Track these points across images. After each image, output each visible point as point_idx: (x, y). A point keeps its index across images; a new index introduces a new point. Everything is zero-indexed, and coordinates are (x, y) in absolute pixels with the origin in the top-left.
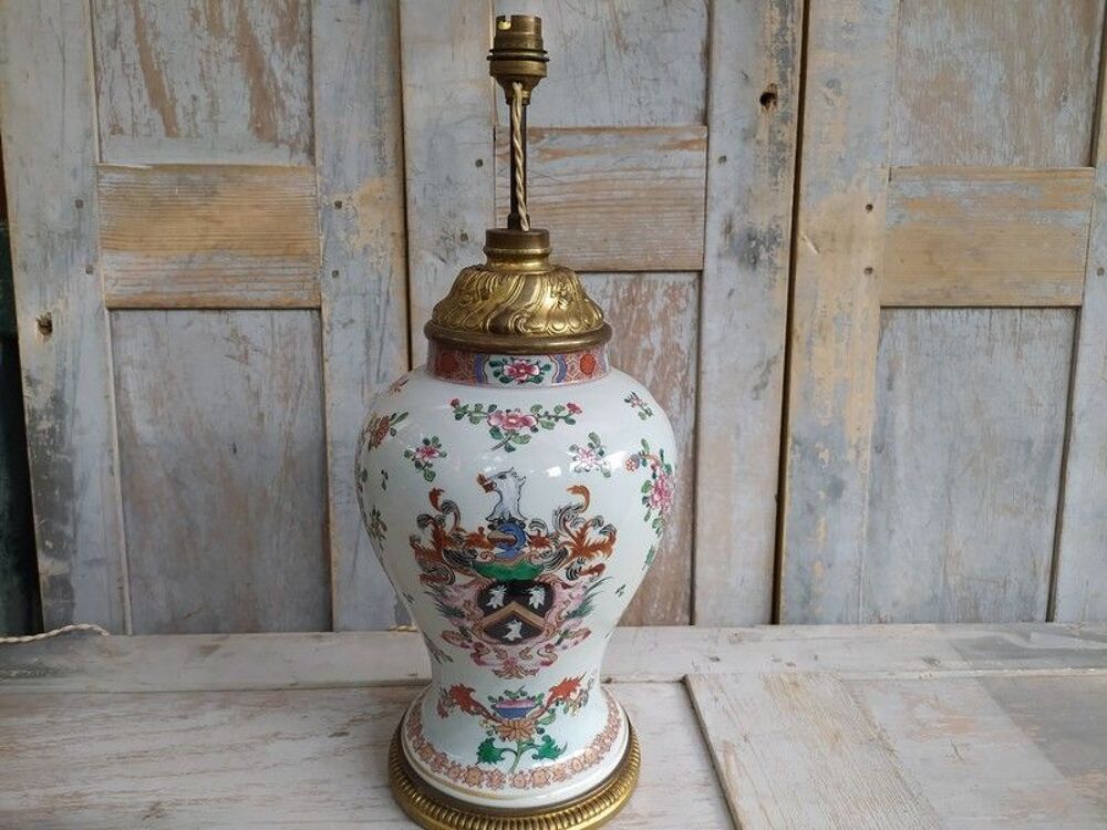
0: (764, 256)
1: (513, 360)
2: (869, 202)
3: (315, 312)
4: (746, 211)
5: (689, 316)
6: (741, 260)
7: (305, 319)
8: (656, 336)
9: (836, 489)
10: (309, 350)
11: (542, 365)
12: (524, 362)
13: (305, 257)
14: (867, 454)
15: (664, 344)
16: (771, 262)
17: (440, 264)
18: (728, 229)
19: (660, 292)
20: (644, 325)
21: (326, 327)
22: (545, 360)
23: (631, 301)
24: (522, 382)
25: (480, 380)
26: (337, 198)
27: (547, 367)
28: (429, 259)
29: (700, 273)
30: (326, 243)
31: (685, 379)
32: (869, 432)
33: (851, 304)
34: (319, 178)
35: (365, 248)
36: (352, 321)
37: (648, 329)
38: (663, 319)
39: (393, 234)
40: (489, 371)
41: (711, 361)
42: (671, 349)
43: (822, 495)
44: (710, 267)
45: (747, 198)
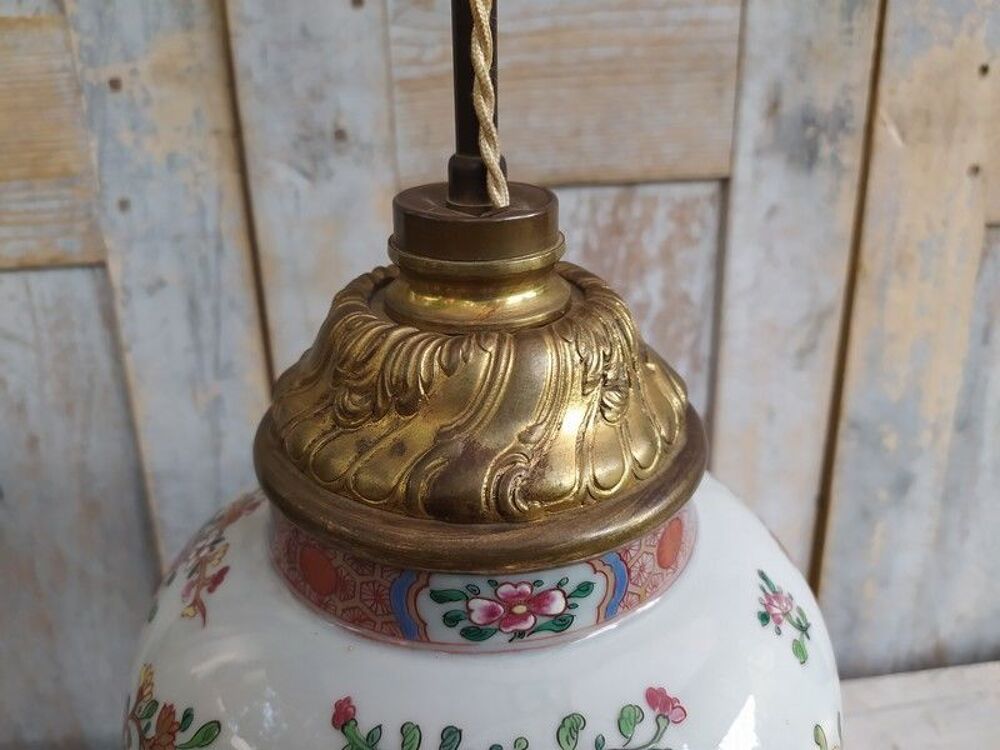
0: (825, 150)
1: (495, 585)
2: (983, 61)
3: (98, 271)
4: (801, 77)
5: (706, 248)
6: (791, 159)
7: (81, 284)
8: (654, 282)
9: (903, 485)
10: (95, 332)
11: (569, 588)
12: (527, 588)
13: (67, 178)
14: (947, 436)
15: (666, 293)
16: (835, 160)
17: (302, 183)
18: (774, 107)
19: (661, 213)
20: (637, 266)
21: (119, 296)
22: (578, 574)
23: (617, 229)
24: (521, 634)
25: (407, 631)
26: (111, 71)
27: (585, 589)
28: (283, 173)
29: (725, 183)
30: (101, 154)
31: (696, 344)
32: (951, 407)
33: (945, 223)
34: (75, 38)
35: (171, 161)
36: (161, 284)
37: (642, 272)
38: (666, 256)
39: (217, 132)
40: (431, 612)
41: (737, 318)
42: (676, 300)
43: (883, 495)
44: (743, 173)
45: (805, 56)
